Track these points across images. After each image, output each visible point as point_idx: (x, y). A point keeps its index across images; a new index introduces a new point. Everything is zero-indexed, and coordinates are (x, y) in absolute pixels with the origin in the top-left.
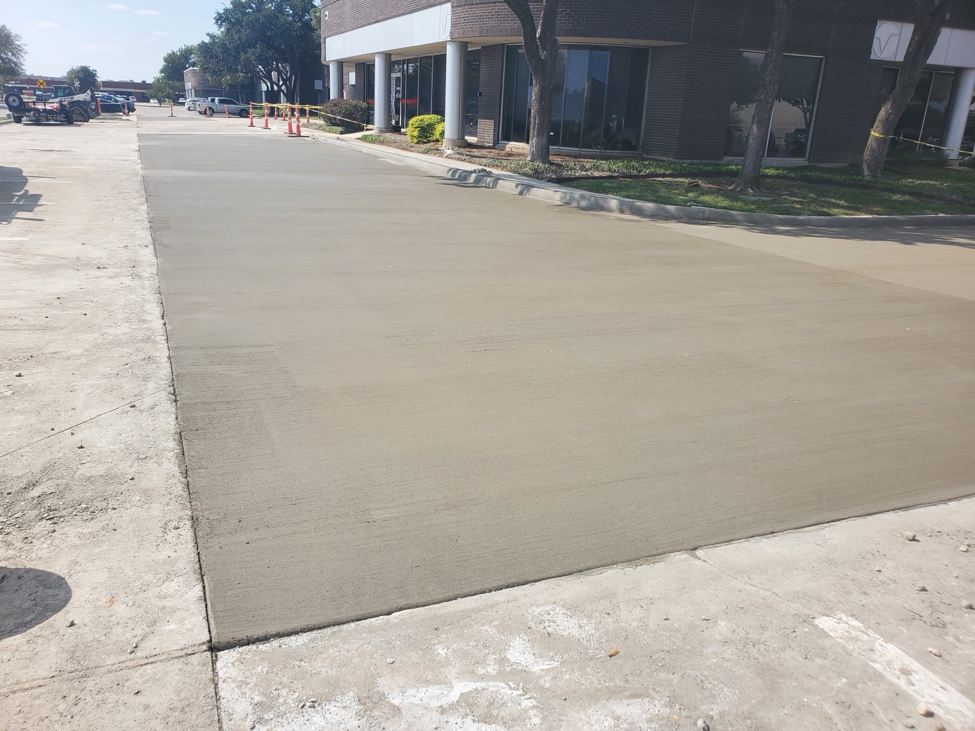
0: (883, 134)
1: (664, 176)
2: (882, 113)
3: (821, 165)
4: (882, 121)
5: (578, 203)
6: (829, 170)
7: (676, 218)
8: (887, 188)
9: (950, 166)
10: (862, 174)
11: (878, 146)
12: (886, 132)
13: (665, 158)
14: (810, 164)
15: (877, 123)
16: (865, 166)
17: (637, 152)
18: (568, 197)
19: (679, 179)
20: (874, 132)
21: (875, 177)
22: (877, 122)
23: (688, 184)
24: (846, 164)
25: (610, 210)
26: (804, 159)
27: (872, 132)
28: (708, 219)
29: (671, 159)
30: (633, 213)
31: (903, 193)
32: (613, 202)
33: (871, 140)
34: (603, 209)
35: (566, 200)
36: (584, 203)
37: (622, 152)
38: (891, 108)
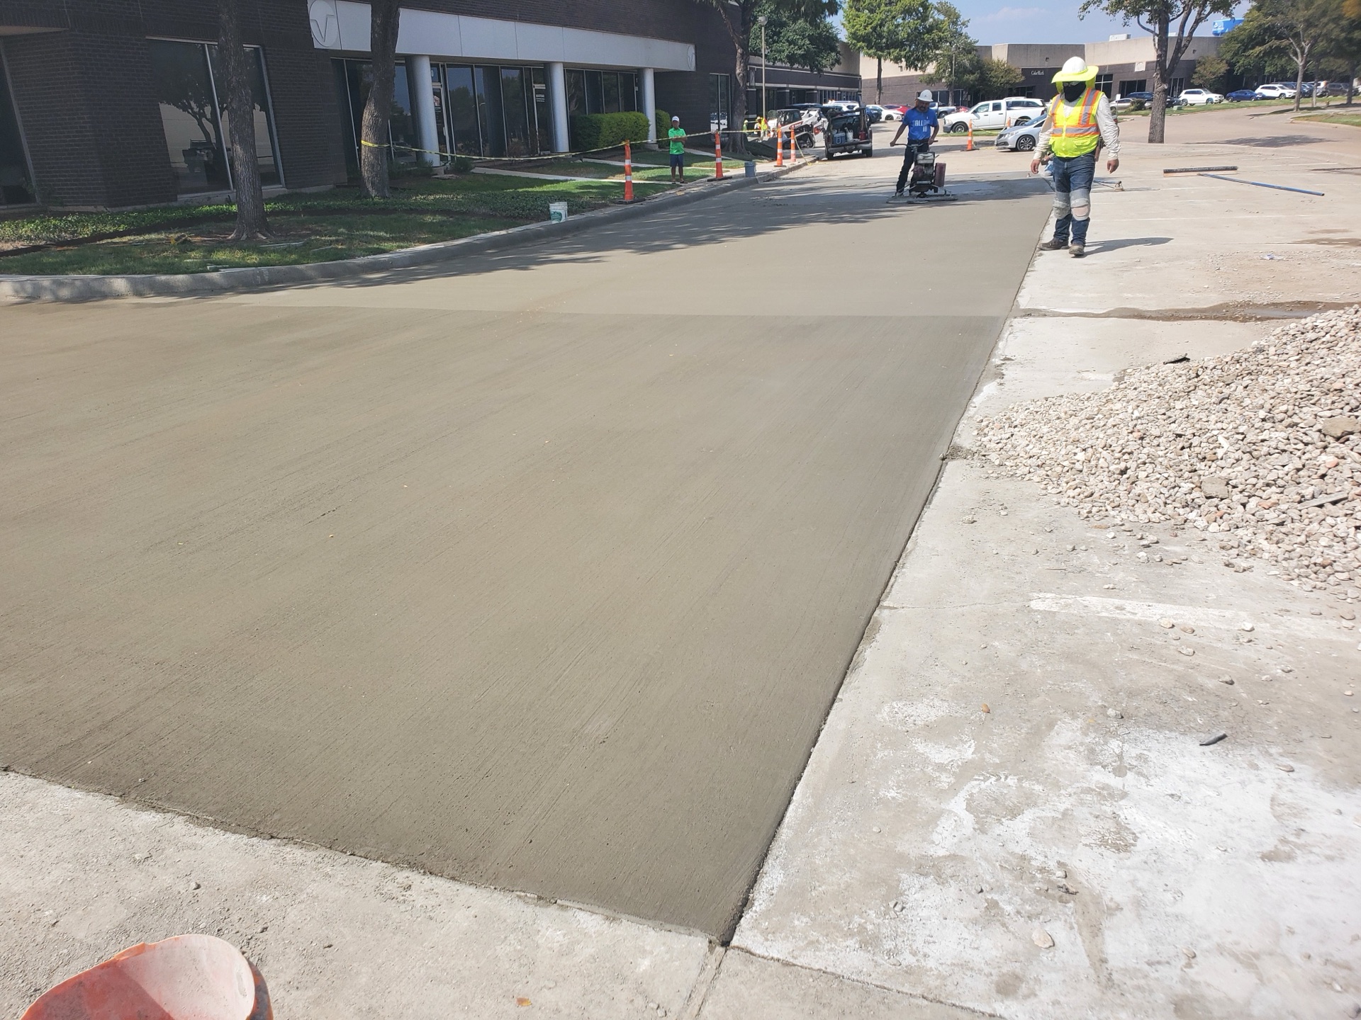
0: (377, 144)
1: (122, 234)
2: (367, 116)
3: (303, 190)
4: (370, 127)
5: (54, 293)
6: (316, 196)
7: (226, 289)
8: (411, 209)
9: (437, 175)
10: (368, 196)
11: (376, 158)
12: (379, 140)
13: (91, 209)
14: (291, 191)
15: (364, 130)
16: (369, 186)
17: (36, 205)
18: (29, 287)
19: (147, 236)
20: (365, 141)
21: (384, 197)
22: (364, 128)
23: (176, 240)
24: (331, 186)
25: (119, 296)
26: (281, 186)
27: (362, 142)
28: (270, 283)
29: (101, 208)
30: (159, 294)
31: (434, 213)
32: (119, 283)
33: (365, 152)
34: (104, 296)
35: (25, 292)
36: (65, 293)
37: (10, 206)
38: (375, 109)
